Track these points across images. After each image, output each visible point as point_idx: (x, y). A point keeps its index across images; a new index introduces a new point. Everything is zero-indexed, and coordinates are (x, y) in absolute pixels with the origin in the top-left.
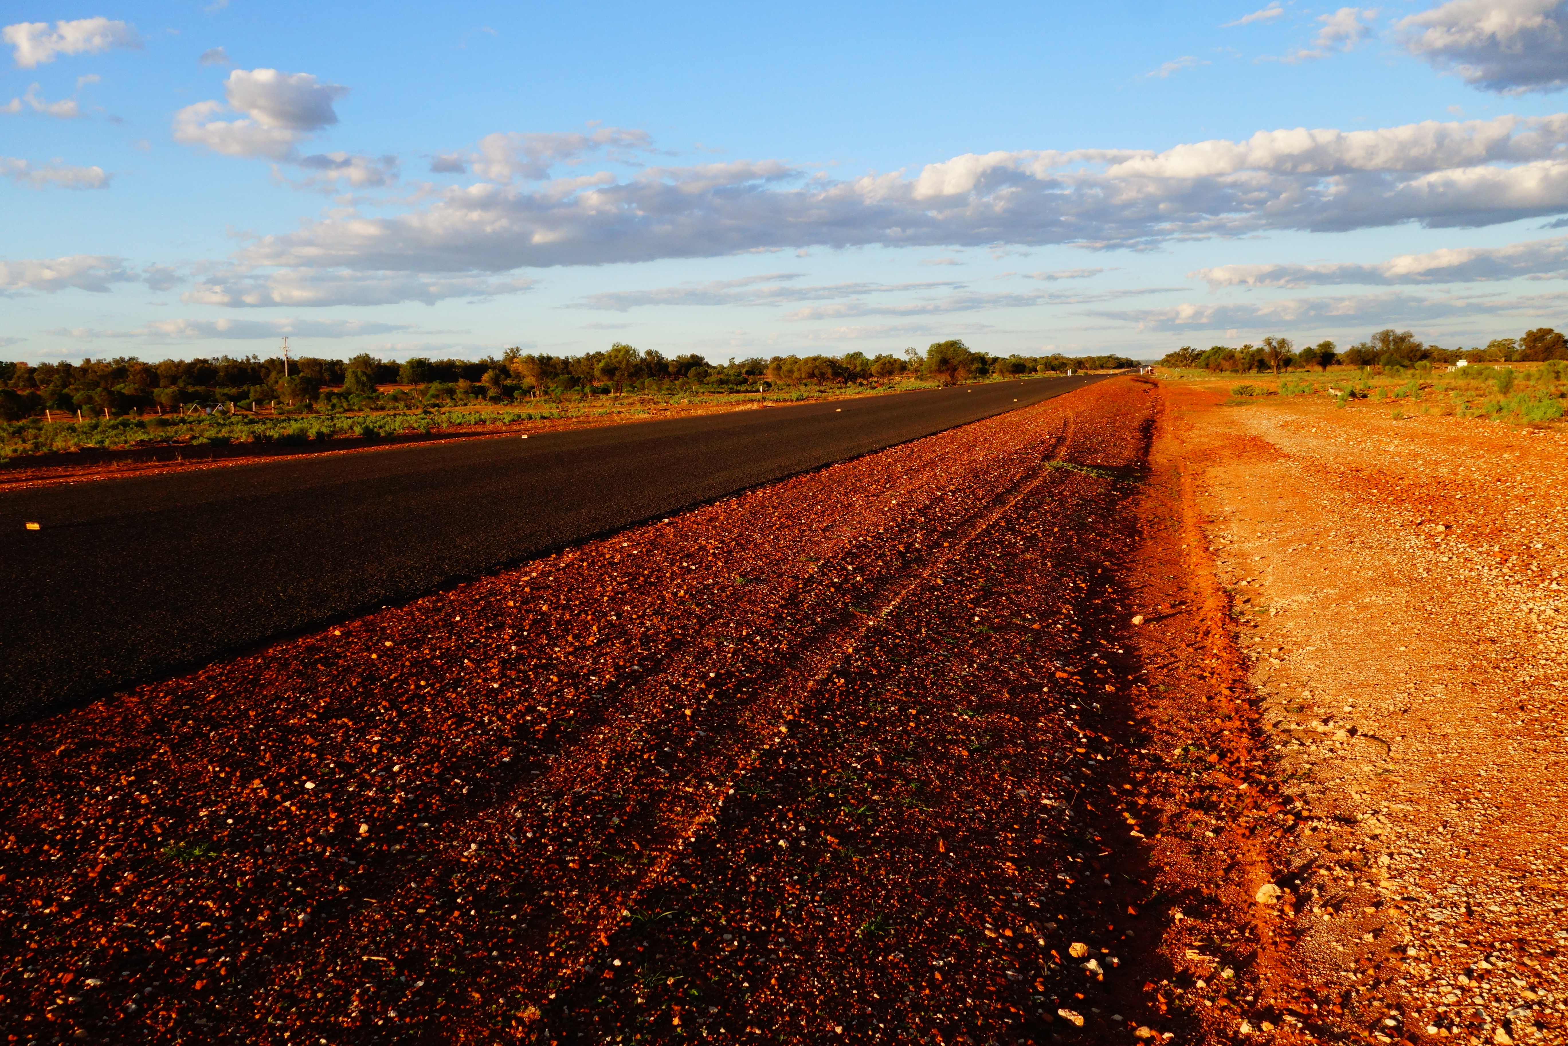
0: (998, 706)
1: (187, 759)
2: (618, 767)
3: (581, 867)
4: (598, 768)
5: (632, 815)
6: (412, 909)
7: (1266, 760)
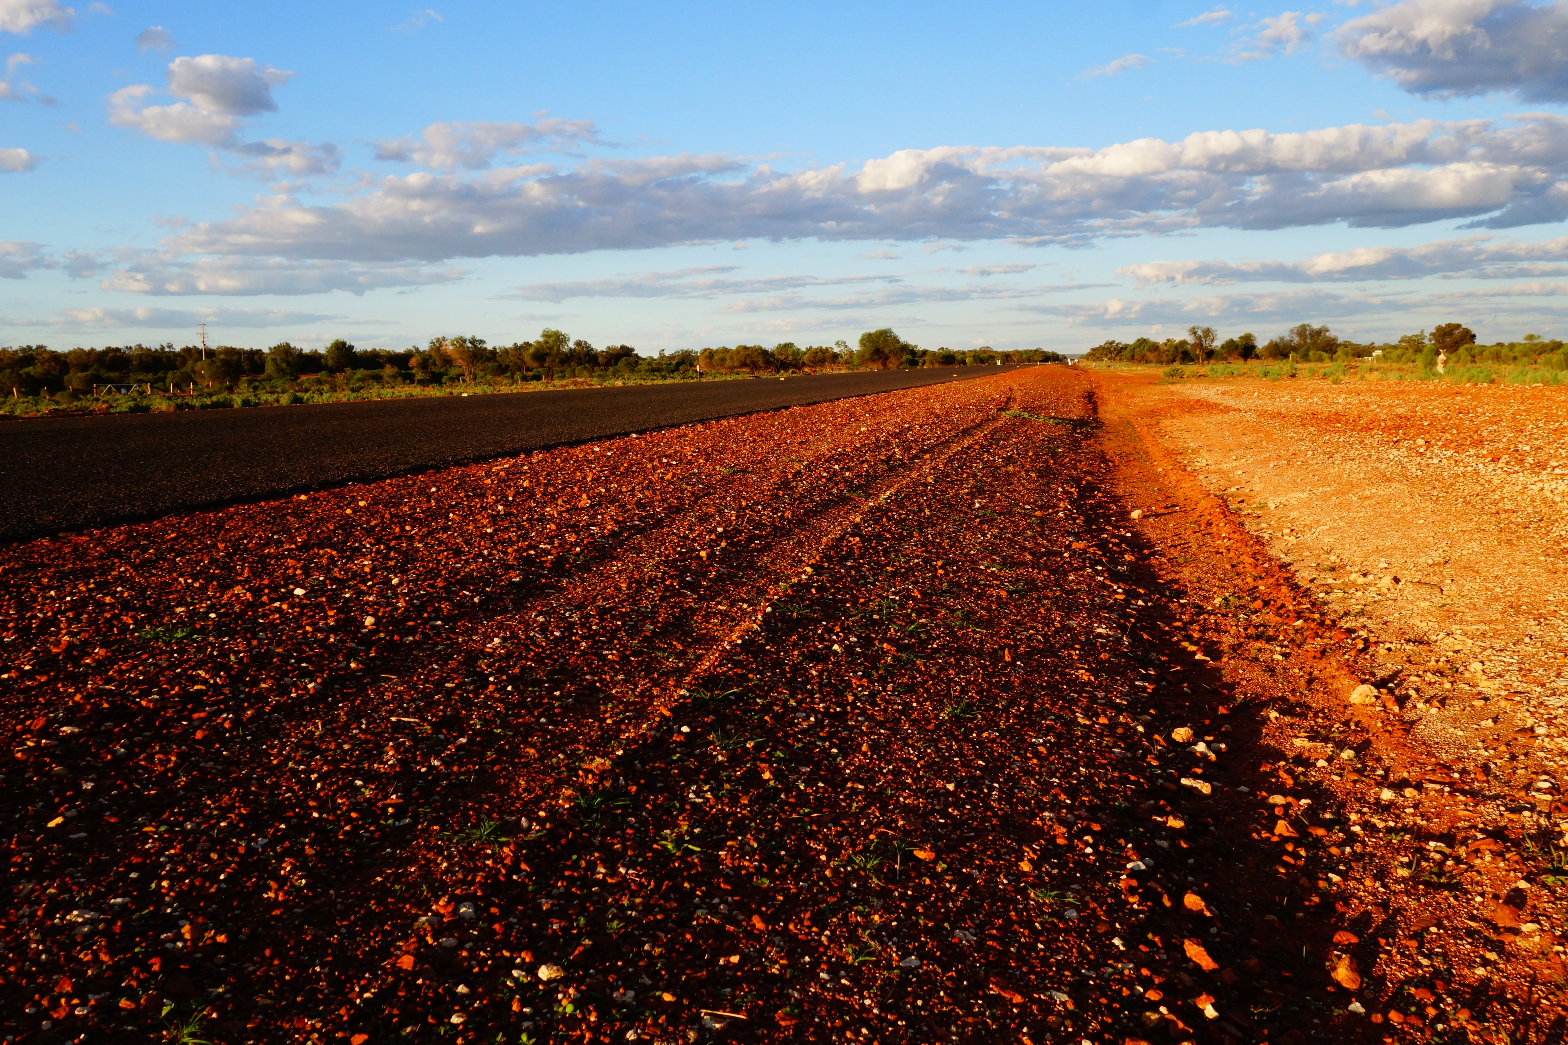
0: (1024, 564)
1: (152, 575)
2: (639, 589)
3: (621, 659)
4: (619, 589)
5: (666, 622)
6: (439, 685)
7: (1313, 604)
